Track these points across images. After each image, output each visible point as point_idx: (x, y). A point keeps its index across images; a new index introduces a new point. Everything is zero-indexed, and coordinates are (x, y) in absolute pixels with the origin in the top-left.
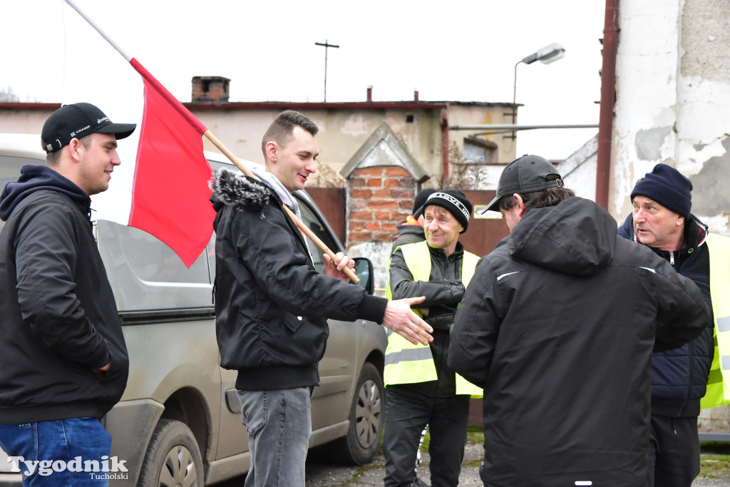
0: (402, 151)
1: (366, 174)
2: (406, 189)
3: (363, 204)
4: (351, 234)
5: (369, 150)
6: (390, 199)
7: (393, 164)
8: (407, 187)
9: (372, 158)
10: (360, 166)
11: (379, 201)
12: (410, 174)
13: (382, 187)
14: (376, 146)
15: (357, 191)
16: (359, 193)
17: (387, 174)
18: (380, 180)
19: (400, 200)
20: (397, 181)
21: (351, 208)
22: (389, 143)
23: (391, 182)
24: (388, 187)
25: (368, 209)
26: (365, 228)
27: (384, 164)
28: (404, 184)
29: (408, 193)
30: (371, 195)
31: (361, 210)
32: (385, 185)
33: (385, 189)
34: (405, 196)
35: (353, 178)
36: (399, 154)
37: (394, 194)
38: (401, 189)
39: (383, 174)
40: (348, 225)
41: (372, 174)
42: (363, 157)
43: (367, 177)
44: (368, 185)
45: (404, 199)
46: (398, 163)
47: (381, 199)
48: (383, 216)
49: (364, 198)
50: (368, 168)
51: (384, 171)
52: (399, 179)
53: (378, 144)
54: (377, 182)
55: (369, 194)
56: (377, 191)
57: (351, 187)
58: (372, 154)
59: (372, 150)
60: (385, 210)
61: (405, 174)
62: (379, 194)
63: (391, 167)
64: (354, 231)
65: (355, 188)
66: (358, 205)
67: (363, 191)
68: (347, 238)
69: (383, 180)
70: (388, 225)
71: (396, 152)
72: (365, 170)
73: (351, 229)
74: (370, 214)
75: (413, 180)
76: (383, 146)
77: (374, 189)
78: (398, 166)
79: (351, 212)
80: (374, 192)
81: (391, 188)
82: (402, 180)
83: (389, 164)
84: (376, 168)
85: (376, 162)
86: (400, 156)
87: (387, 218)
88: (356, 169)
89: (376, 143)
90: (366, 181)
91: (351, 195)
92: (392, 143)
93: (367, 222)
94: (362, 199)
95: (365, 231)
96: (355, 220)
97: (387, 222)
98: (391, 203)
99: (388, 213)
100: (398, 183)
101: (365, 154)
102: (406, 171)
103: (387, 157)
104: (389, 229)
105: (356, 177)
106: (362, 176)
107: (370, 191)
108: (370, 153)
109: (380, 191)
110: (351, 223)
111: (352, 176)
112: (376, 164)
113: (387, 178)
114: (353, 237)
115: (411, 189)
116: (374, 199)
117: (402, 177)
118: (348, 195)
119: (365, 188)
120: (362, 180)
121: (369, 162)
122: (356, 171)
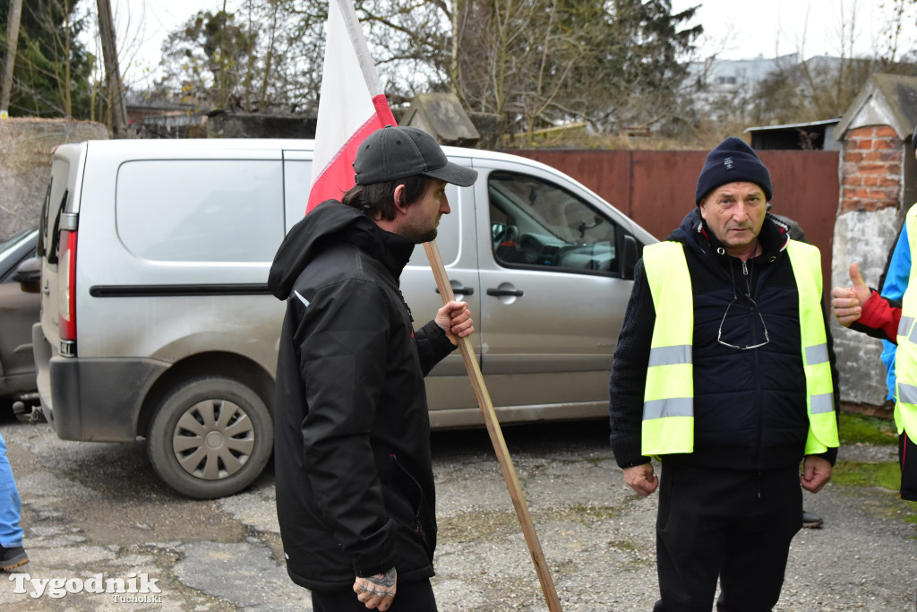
0: (889, 108)
1: (857, 135)
2: (895, 151)
3: (855, 169)
4: (843, 202)
5: (858, 109)
6: (880, 163)
7: (882, 123)
8: (896, 148)
9: (862, 117)
10: (852, 127)
11: (870, 165)
12: (896, 134)
13: (872, 150)
14: (865, 103)
15: (850, 155)
16: (851, 157)
17: (877, 134)
18: (870, 141)
19: (888, 164)
20: (886, 142)
21: (844, 174)
22: (877, 99)
23: (881, 144)
24: (878, 149)
25: (858, 175)
26: (856, 195)
27: (873, 123)
28: (893, 146)
29: (897, 155)
30: (862, 159)
31: (853, 176)
32: (874, 147)
33: (875, 151)
34: (893, 159)
35: (847, 141)
36: (887, 111)
37: (884, 157)
38: (890, 151)
39: (873, 135)
40: (841, 192)
41: (863, 135)
42: (853, 117)
43: (858, 138)
44: (860, 147)
45: (892, 163)
46: (886, 122)
47: (871, 163)
48: (872, 182)
49: (856, 162)
50: (860, 128)
51: (874, 131)
53: (867, 101)
54: (868, 144)
55: (860, 158)
56: (867, 154)
57: (845, 149)
58: (861, 114)
59: (862, 108)
60: (874, 175)
61: (893, 134)
62: (869, 157)
63: (880, 127)
64: (847, 199)
65: (850, 151)
66: (850, 169)
67: (855, 155)
68: (840, 206)
69: (873, 141)
70: (876, 192)
71: (884, 109)
72: (856, 131)
73: (844, 195)
74: (859, 180)
75: (900, 141)
76: (872, 103)
77: (865, 152)
78: (886, 125)
79: (844, 178)
80: (864, 156)
81: (880, 151)
82: (891, 141)
83: (878, 123)
84: (866, 129)
85: (866, 122)
86: (887, 115)
87: (875, 185)
88: (847, 130)
89: (865, 100)
90: (858, 143)
91: (845, 159)
92: (880, 99)
93: (858, 189)
94: (853, 164)
95: (856, 199)
96: (848, 187)
97: (875, 189)
98: (881, 167)
99: (876, 179)
100: (887, 145)
102: (894, 130)
103: (876, 115)
104: (877, 196)
105: (850, 139)
106: (854, 138)
107: (860, 154)
108: (859, 112)
109: (870, 154)
110: (845, 190)
111: (846, 138)
112: (865, 124)
113: (877, 139)
114: (845, 205)
115: (899, 151)
116: (864, 163)
117: (890, 138)
118: (841, 159)
119: (857, 151)
120: (855, 142)
121: (860, 121)
122: (849, 133)
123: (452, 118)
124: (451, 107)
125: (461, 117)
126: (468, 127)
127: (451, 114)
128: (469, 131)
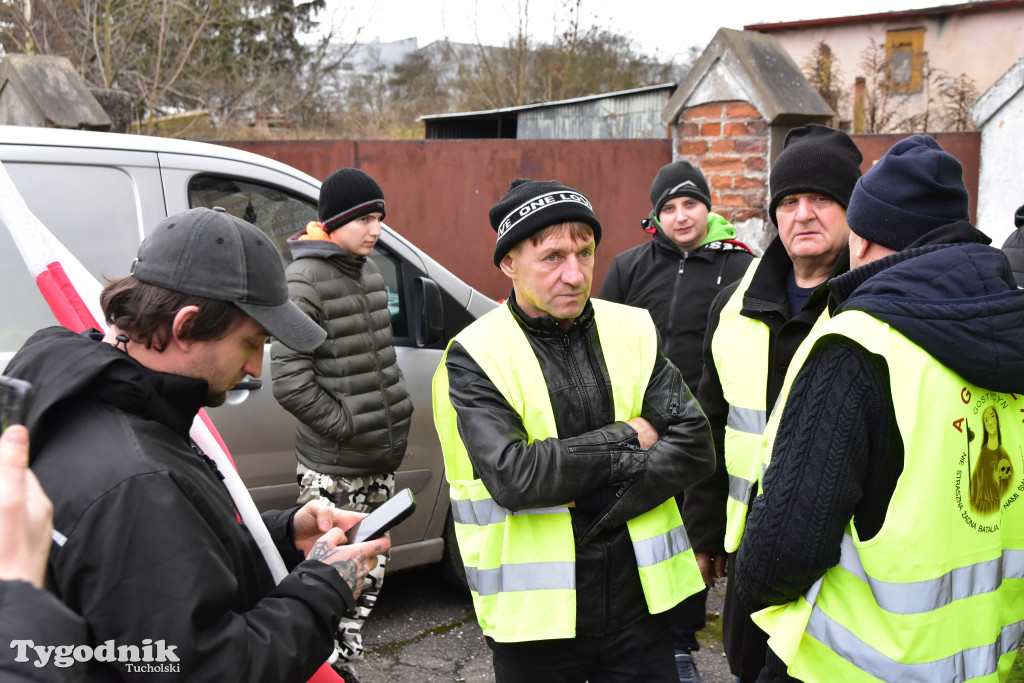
0: (745, 75)
1: (698, 116)
2: (756, 137)
5: (700, 78)
6: (734, 155)
7: (735, 98)
8: (758, 134)
9: (705, 90)
10: (690, 104)
11: (718, 158)
12: (759, 113)
13: (722, 136)
14: (711, 69)
15: (688, 144)
16: (692, 147)
17: (728, 114)
18: (718, 124)
19: (746, 156)
20: (742, 125)
22: (727, 63)
23: (734, 128)
24: (730, 135)
27: (722, 98)
28: (753, 130)
29: (759, 144)
30: (707, 150)
32: (725, 132)
33: (726, 138)
34: (754, 149)
35: (683, 123)
36: (742, 82)
37: (740, 147)
38: (748, 138)
39: (722, 116)
41: (707, 115)
42: (692, 90)
43: (700, 120)
44: (703, 134)
45: (752, 155)
46: (742, 96)
47: (720, 155)
48: (722, 182)
49: (698, 155)
50: (702, 105)
51: (724, 109)
52: (745, 121)
53: (712, 68)
54: (713, 128)
55: (703, 148)
56: (714, 143)
57: (680, 137)
58: (704, 84)
59: (705, 77)
60: (726, 173)
61: (753, 113)
62: (718, 147)
63: (733, 103)
65: (686, 139)
67: (695, 144)
69: (723, 124)
70: (730, 197)
71: (738, 78)
72: (697, 110)
75: (765, 122)
76: (721, 69)
77: (710, 139)
78: (742, 101)
80: (710, 145)
81: (734, 138)
82: (750, 124)
83: (729, 99)
84: (712, 106)
85: (711, 96)
86: (744, 86)
87: (727, 186)
88: (684, 108)
89: (709, 65)
90: (700, 127)
91: (680, 150)
92: (731, 64)
94: (694, 157)
97: (728, 192)
98: (736, 161)
99: (730, 178)
100: (744, 129)
101: (695, 84)
102: (755, 109)
103: (726, 86)
104: (732, 203)
105: (686, 122)
106: (694, 120)
107: (704, 143)
108: (701, 82)
109: (719, 141)
111: (680, 121)
112: (710, 100)
113: (729, 122)
115: (763, 138)
116: (710, 156)
117: (748, 119)
118: (675, 151)
119: (698, 138)
120: (695, 126)
121: (702, 96)
122: (685, 112)
123: (66, 93)
124: (62, 78)
125: (80, 92)
126: (92, 107)
127: (65, 88)
128: (94, 112)
